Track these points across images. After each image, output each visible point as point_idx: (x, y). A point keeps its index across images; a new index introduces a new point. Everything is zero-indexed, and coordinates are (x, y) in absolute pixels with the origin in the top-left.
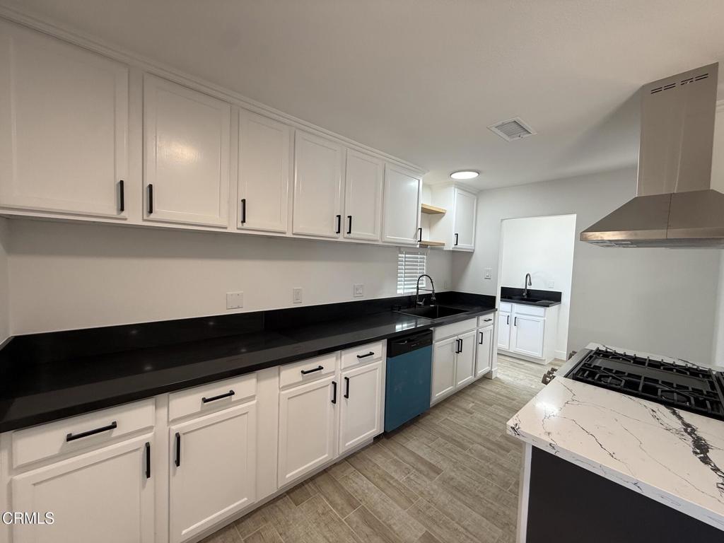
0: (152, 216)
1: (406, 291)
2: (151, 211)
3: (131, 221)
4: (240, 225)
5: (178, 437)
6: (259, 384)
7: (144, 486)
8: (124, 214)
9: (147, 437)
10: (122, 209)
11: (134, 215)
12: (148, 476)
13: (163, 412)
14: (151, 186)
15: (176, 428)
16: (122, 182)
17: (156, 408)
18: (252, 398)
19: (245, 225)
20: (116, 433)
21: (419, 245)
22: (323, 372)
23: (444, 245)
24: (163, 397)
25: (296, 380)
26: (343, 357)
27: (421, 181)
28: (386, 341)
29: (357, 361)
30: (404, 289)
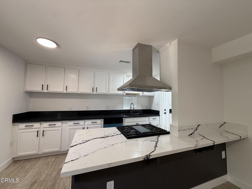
2: (47, 90)
3: (44, 91)
5: (43, 131)
7: (37, 138)
9: (38, 129)
10: (42, 89)
12: (37, 136)
13: (42, 125)
14: (48, 85)
16: (43, 85)
18: (61, 127)
19: (67, 91)
20: (33, 127)
21: (125, 94)
22: (80, 124)
23: (139, 94)
24: (42, 122)
25: (72, 125)
26: (87, 122)
27: (125, 76)
28: (103, 119)
29: (91, 124)
30: (126, 107)
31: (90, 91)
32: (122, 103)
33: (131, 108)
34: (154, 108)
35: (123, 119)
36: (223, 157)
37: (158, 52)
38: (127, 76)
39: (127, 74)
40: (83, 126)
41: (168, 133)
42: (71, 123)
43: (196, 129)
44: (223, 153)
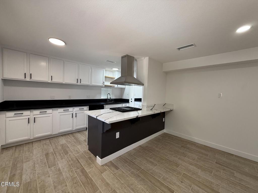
0: (31, 79)
1: (104, 98)
2: (31, 78)
3: (27, 80)
4: (51, 81)
5: (35, 118)
6: (53, 111)
7: (28, 125)
8: (26, 79)
9: (29, 117)
10: (25, 78)
11: (28, 79)
12: (29, 123)
13: (32, 113)
14: (31, 74)
15: (34, 116)
16: (25, 73)
17: (30, 112)
18: (52, 113)
19: (52, 81)
20: (23, 115)
21: (104, 86)
22: (69, 111)
23: (114, 86)
24: (32, 110)
25: (62, 112)
26: (75, 109)
27: (104, 70)
28: (88, 106)
29: (79, 110)
30: (103, 97)
31: (75, 82)
32: (100, 93)
33: (107, 97)
34: (125, 97)
35: (104, 106)
36: (164, 121)
37: (136, 60)
38: (106, 70)
39: (106, 69)
40: (72, 113)
41: (141, 109)
42: (61, 110)
43: (154, 107)
44: (164, 119)
